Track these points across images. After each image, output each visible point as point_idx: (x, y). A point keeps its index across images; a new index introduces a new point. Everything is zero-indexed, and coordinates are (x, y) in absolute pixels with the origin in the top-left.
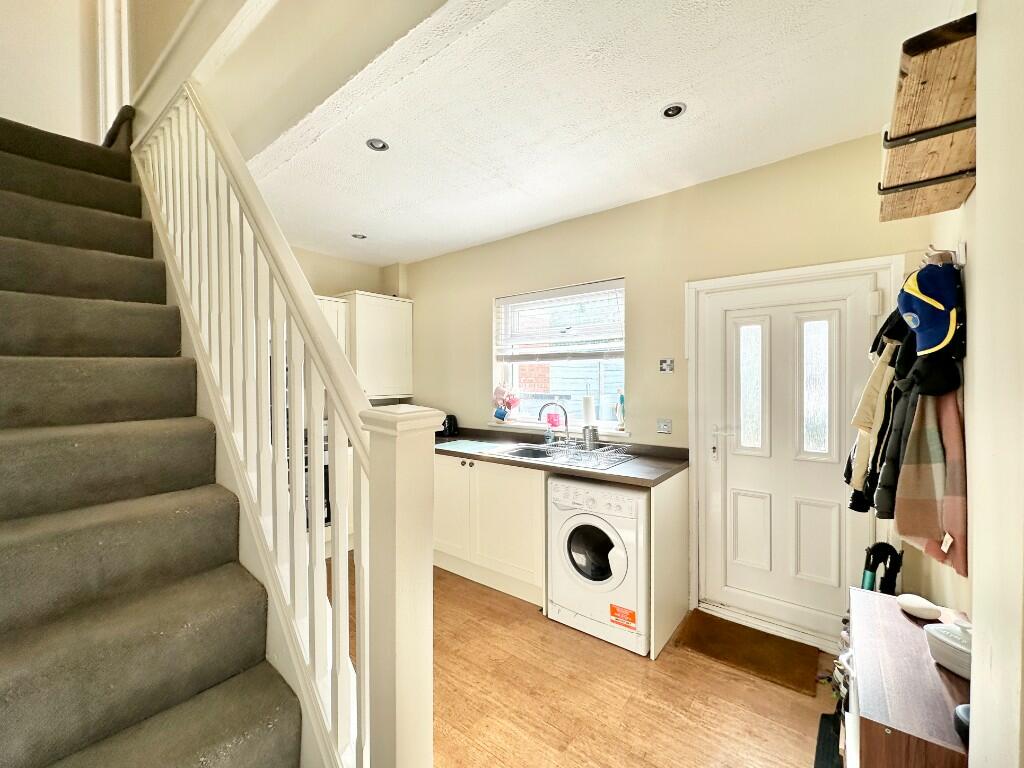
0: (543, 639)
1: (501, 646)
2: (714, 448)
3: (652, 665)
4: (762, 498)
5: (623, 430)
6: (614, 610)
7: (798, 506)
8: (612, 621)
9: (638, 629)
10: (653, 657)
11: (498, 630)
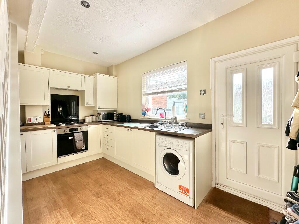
0: (152, 197)
1: (135, 199)
2: (222, 124)
3: (195, 211)
4: (243, 144)
5: (187, 118)
6: (180, 187)
7: (259, 147)
8: (179, 191)
9: (190, 196)
10: (196, 208)
11: (136, 192)
